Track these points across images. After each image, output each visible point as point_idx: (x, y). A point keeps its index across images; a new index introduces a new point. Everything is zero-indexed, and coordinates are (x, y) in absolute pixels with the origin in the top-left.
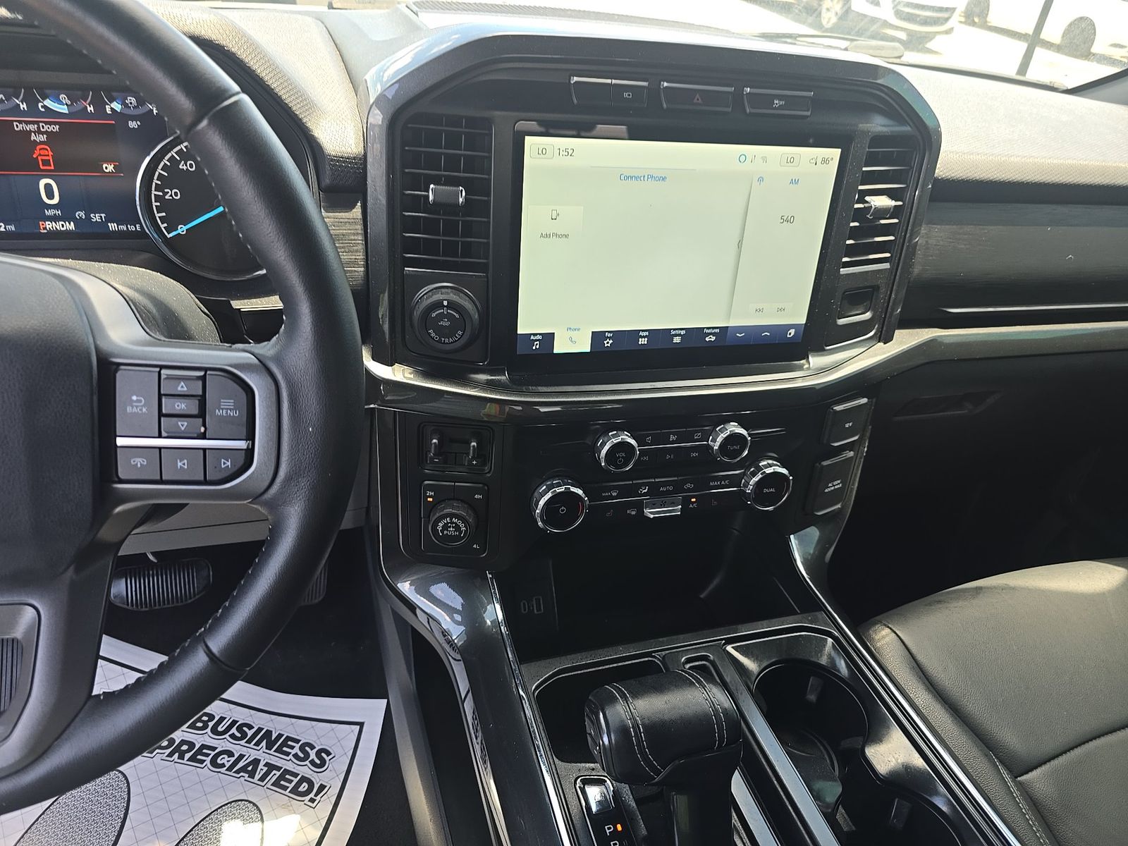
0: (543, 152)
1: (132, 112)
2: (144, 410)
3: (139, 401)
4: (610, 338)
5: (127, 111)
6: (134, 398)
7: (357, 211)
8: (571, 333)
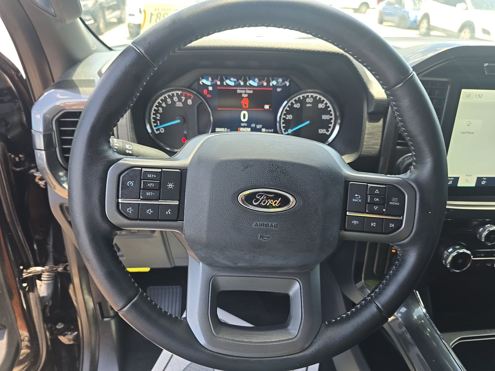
0: (468, 96)
1: (280, 84)
2: (360, 200)
3: (358, 197)
4: (485, 180)
5: (278, 85)
6: (356, 195)
7: (381, 123)
8: (467, 177)
